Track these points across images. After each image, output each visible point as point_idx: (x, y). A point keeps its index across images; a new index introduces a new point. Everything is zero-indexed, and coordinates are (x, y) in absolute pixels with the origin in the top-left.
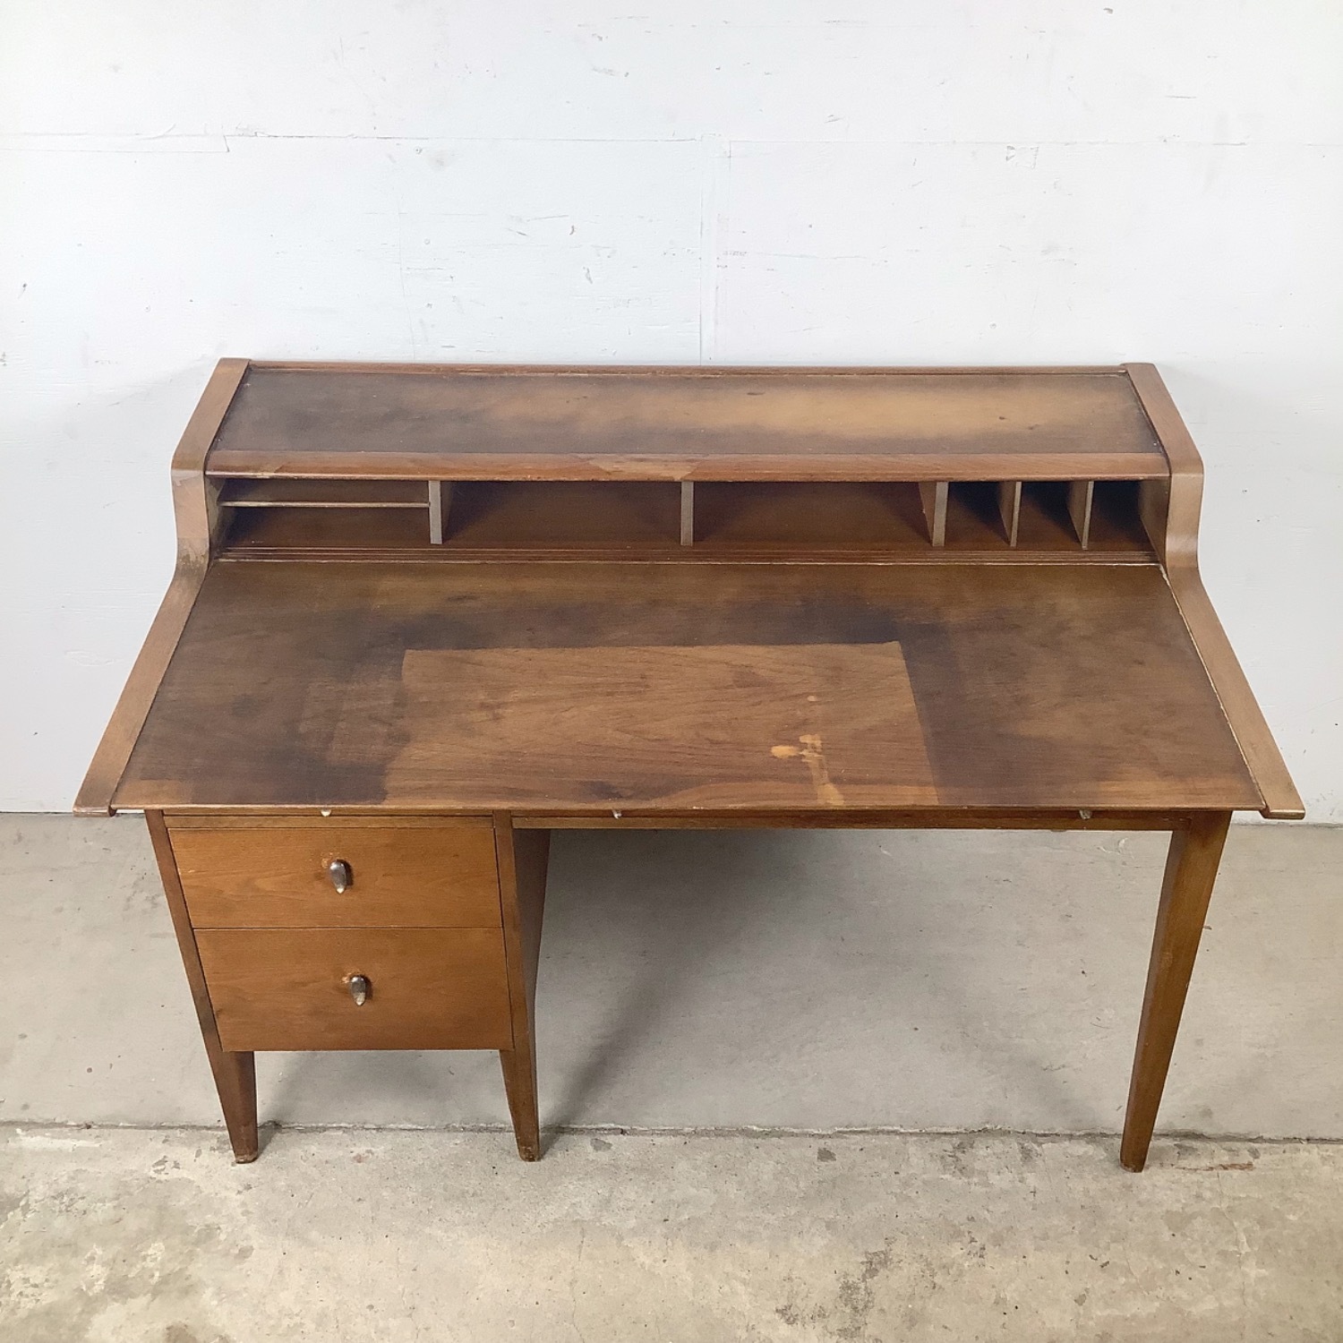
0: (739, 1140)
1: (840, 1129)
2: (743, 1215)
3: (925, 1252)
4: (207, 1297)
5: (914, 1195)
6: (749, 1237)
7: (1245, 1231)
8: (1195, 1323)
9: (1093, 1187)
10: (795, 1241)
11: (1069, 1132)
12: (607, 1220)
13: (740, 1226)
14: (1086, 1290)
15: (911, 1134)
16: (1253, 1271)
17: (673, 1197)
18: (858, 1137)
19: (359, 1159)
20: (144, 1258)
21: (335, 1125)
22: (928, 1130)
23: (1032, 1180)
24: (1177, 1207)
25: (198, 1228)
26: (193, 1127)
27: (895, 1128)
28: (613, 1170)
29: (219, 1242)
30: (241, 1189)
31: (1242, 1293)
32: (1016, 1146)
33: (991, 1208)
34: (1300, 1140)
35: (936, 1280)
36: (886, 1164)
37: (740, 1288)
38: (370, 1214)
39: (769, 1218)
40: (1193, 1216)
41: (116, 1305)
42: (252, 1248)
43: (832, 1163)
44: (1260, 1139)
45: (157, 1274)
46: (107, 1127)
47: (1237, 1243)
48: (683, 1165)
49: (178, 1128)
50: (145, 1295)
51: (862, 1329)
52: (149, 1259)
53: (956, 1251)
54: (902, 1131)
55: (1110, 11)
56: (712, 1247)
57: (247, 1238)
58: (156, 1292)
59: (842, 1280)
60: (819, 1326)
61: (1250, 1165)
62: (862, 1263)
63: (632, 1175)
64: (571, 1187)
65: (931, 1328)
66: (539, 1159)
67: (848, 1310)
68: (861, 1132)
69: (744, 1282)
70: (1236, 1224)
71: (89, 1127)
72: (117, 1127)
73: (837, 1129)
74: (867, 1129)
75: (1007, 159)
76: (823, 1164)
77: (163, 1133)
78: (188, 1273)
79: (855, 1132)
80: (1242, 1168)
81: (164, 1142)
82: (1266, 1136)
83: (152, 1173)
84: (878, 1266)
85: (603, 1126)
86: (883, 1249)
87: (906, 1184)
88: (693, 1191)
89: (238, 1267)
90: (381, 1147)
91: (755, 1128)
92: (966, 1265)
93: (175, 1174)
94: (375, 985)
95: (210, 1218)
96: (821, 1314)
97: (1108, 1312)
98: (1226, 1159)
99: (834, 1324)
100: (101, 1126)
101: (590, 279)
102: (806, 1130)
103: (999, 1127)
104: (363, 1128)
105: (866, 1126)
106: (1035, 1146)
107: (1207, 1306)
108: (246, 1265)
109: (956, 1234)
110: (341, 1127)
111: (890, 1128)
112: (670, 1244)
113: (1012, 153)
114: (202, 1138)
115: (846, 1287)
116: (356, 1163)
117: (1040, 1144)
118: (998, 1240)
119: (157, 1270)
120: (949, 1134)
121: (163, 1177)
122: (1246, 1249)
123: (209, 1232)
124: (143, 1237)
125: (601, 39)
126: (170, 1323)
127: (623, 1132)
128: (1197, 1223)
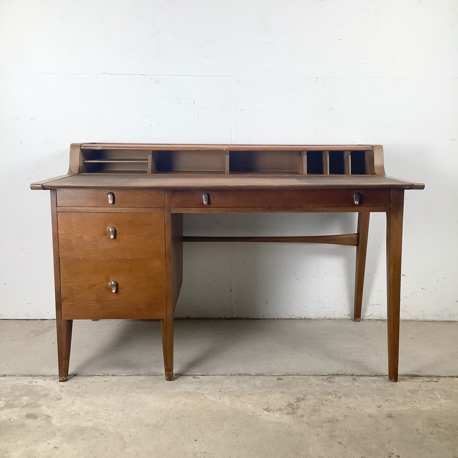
0: (248, 377)
1: (284, 374)
2: (249, 390)
3: (319, 397)
4: (44, 408)
5: (313, 386)
6: (252, 395)
7: (439, 393)
8: (423, 411)
9: (380, 385)
10: (269, 395)
11: (369, 375)
12: (198, 391)
13: (248, 392)
14: (382, 405)
15: (311, 375)
16: (443, 401)
17: (223, 387)
18: (292, 376)
19: (105, 381)
20: (21, 400)
21: (97, 375)
22: (317, 374)
23: (356, 384)
24: (411, 389)
25: (42, 394)
26: (44, 376)
27: (305, 374)
28: (201, 382)
29: (50, 397)
30: (60, 387)
31: (440, 405)
32: (350, 377)
33: (342, 389)
34: (455, 377)
35: (323, 403)
36: (302, 381)
37: (249, 405)
38: (109, 391)
39: (260, 391)
40: (418, 391)
41: (8, 409)
42: (62, 398)
43: (282, 381)
44: (440, 376)
45: (25, 403)
46: (11, 376)
47: (436, 396)
48: (227, 381)
49: (38, 376)
50: (19, 407)
51: (296, 413)
52: (22, 400)
53: (330, 397)
54: (308, 374)
55: (341, 40)
56: (238, 397)
57: (61, 396)
58: (23, 407)
59: (288, 403)
60: (279, 412)
61: (437, 381)
62: (295, 399)
63: (208, 383)
64: (185, 386)
65: (323, 413)
66: (173, 380)
67: (291, 409)
68: (292, 375)
69: (250, 403)
70: (434, 392)
71: (5, 376)
72: (15, 376)
73: (283, 374)
74: (295, 374)
75: (317, 82)
76: (279, 381)
77: (33, 377)
78: (37, 403)
79: (290, 375)
80: (435, 382)
81: (32, 378)
82: (441, 375)
83: (27, 384)
84: (301, 400)
85: (197, 374)
86: (303, 397)
87: (311, 384)
88: (230, 386)
89: (56, 402)
90: (114, 379)
91: (253, 374)
92: (335, 400)
93: (36, 384)
94: (120, 286)
95: (47, 392)
96: (280, 409)
97: (390, 409)
98: (428, 380)
99: (285, 411)
100: (10, 376)
101: (198, 117)
102: (272, 374)
103: (343, 373)
104: (107, 375)
105: (294, 373)
106: (358, 378)
107: (428, 408)
108: (59, 401)
109: (330, 394)
110: (99, 375)
111: (303, 374)
112: (222, 396)
113: (318, 80)
114: (47, 378)
115: (289, 404)
116: (104, 382)
117: (359, 378)
118: (345, 395)
119: (25, 402)
120: (325, 375)
121: (31, 385)
122: (439, 397)
123: (46, 395)
124: (22, 396)
125: (203, 47)
126: (28, 413)
127: (204, 375)
128: (420, 392)
